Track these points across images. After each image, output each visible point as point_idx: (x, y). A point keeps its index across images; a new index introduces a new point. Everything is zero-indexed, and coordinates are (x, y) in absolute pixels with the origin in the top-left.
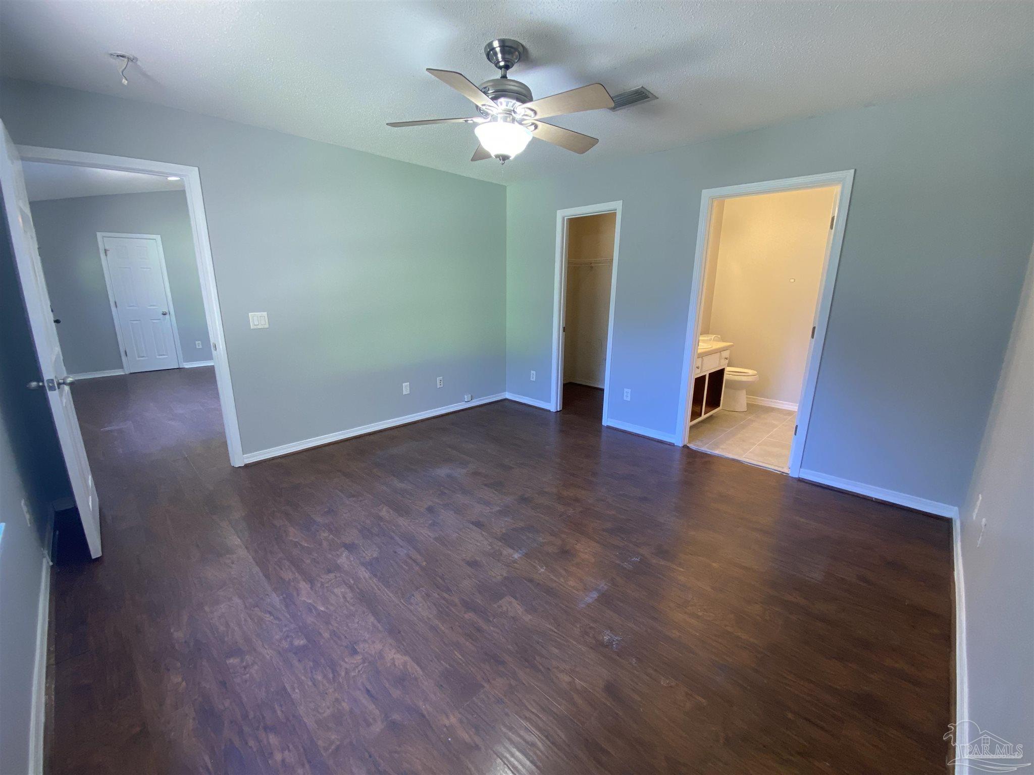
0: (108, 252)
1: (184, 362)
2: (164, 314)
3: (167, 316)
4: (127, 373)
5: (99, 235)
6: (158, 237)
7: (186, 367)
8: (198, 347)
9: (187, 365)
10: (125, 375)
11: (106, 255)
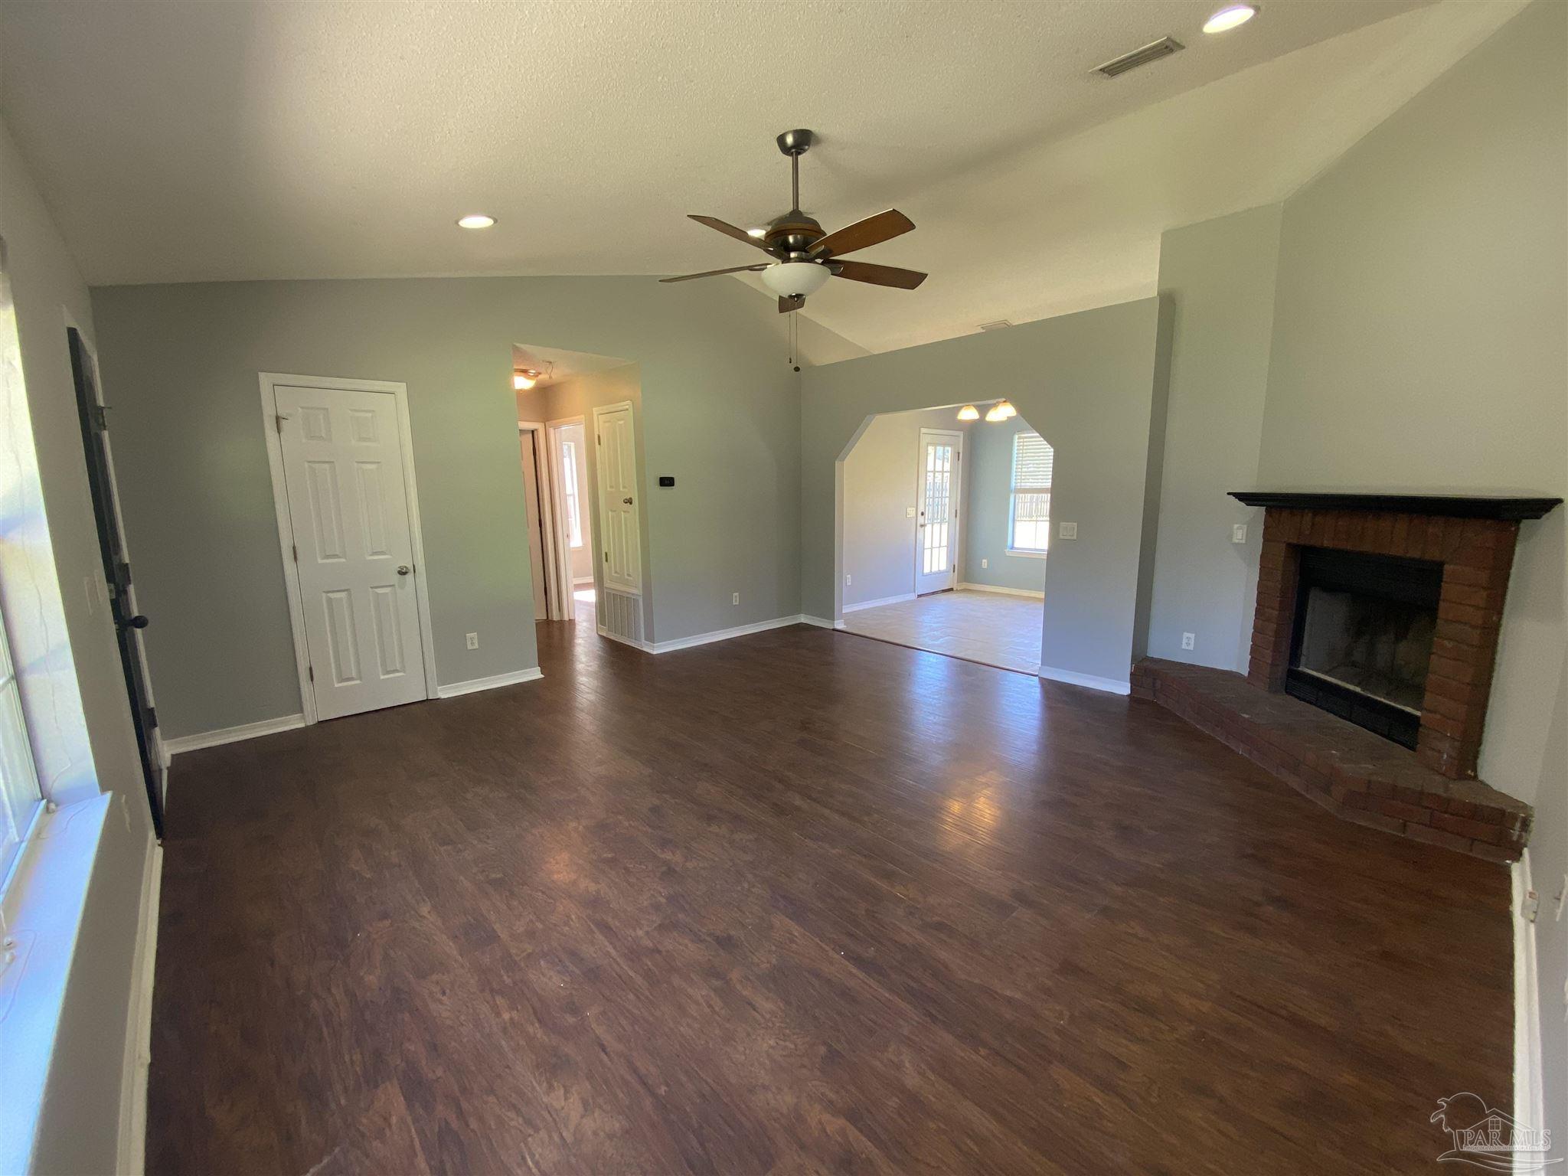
0: (283, 423)
1: (439, 685)
2: (403, 573)
3: (410, 577)
4: (311, 722)
5: (265, 380)
6: (401, 388)
7: (443, 697)
8: (470, 647)
9: (446, 692)
10: (307, 728)
11: (279, 432)
